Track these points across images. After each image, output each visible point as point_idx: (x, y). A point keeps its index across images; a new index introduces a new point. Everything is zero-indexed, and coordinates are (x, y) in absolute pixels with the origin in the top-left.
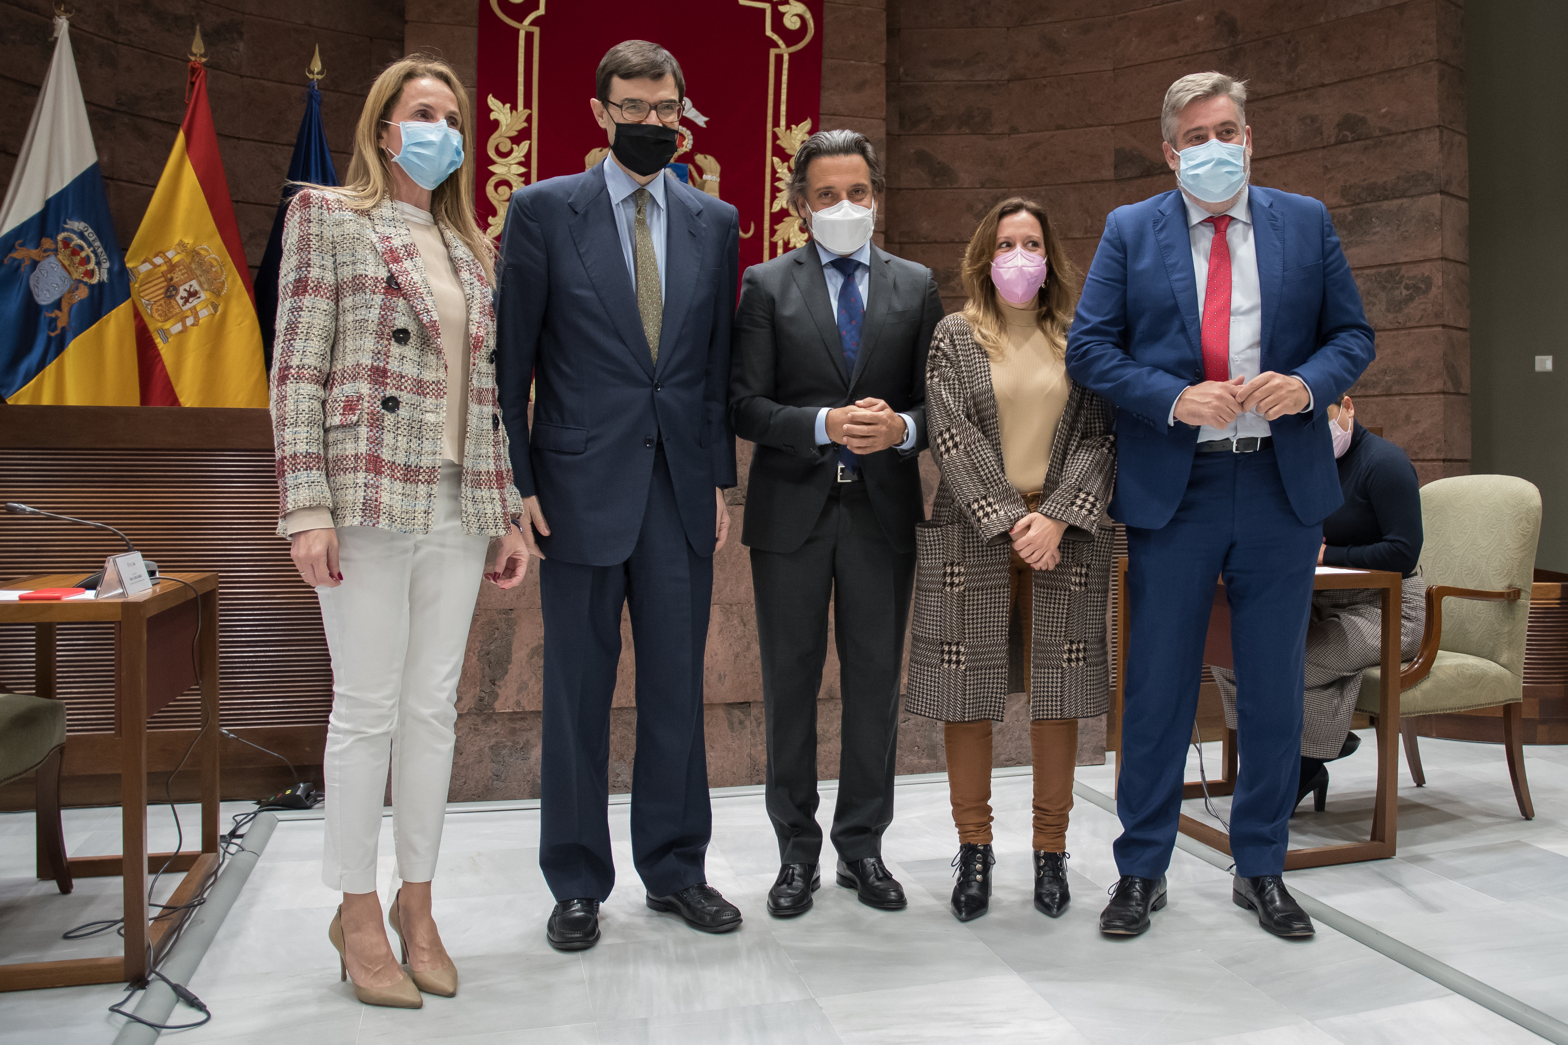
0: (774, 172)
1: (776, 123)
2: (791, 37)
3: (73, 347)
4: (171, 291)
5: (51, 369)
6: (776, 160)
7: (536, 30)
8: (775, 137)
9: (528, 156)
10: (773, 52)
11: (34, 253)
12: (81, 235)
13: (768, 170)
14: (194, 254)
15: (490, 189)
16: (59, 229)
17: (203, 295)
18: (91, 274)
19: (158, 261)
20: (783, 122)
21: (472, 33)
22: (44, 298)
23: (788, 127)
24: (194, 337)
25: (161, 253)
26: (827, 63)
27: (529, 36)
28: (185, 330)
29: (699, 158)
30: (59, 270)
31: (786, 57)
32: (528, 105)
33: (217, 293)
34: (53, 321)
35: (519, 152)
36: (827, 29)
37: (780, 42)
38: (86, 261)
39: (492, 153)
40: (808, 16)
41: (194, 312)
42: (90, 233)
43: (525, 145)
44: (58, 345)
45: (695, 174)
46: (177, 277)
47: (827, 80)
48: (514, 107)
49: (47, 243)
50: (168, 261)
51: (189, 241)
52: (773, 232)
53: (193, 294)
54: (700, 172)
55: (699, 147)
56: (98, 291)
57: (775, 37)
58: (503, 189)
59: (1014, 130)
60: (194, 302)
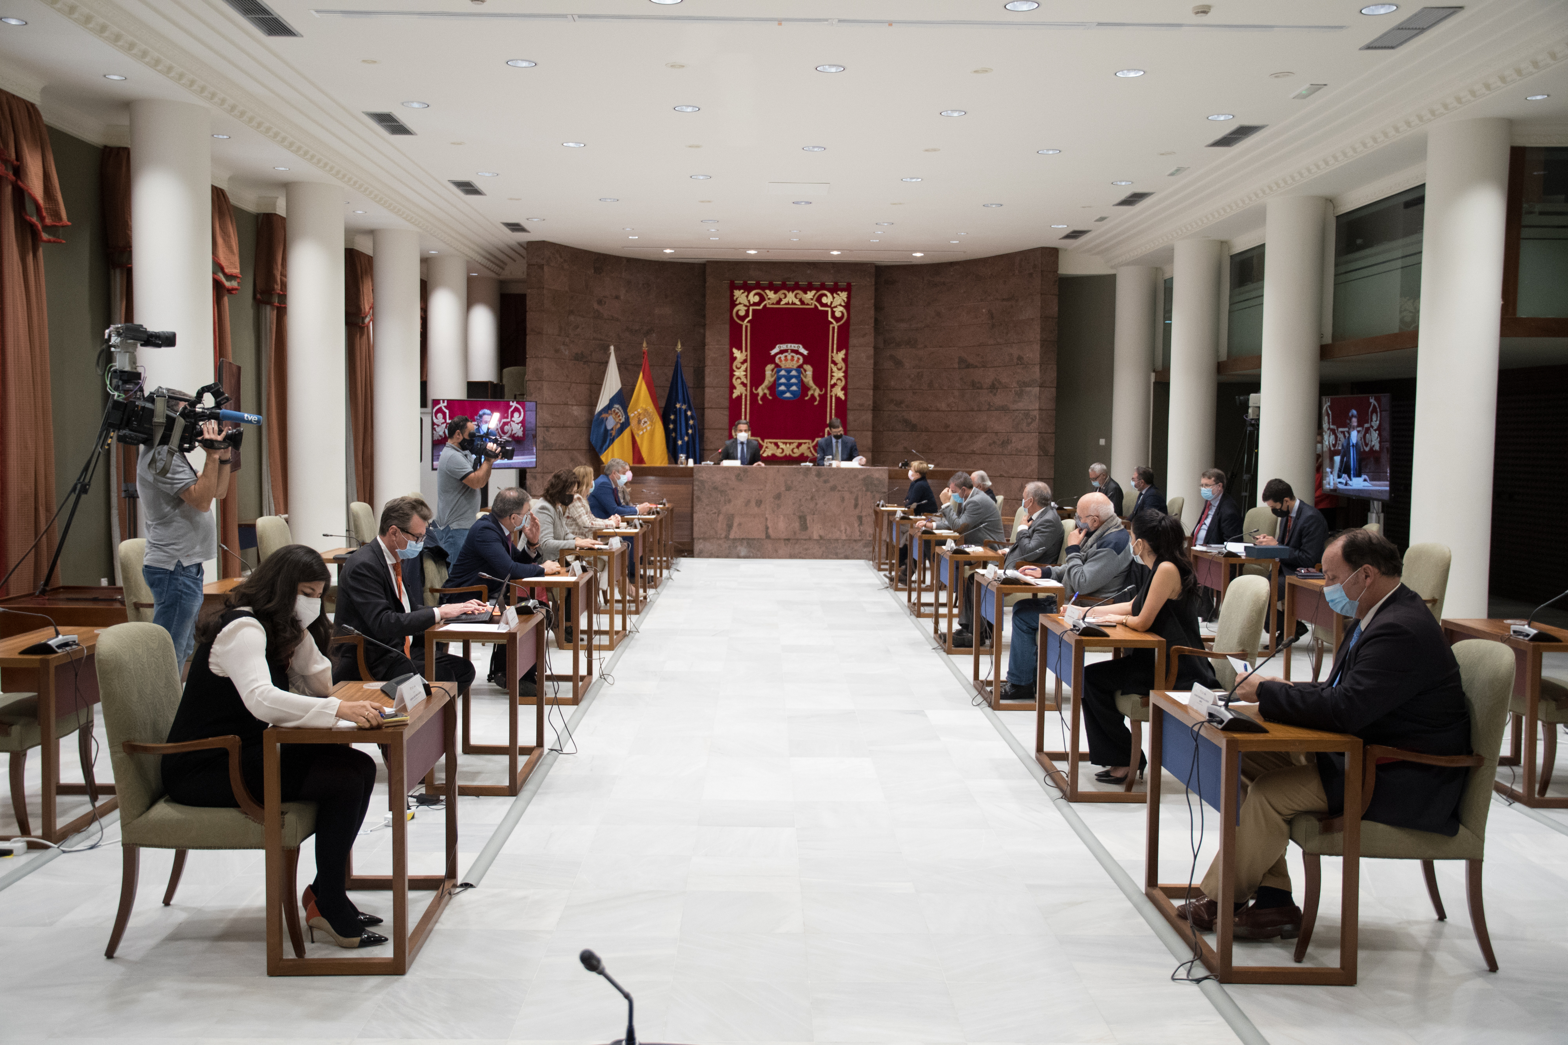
0: (832, 370)
1: (832, 352)
2: (838, 320)
3: (617, 441)
4: (639, 421)
5: (611, 447)
6: (832, 365)
7: (749, 325)
8: (832, 357)
9: (746, 368)
10: (831, 326)
11: (607, 415)
12: (618, 409)
13: (829, 369)
14: (646, 410)
15: (734, 380)
16: (613, 407)
17: (648, 423)
18: (620, 420)
19: (636, 412)
20: (835, 351)
21: (727, 327)
22: (609, 428)
23: (837, 353)
24: (646, 436)
25: (636, 410)
26: (852, 328)
27: (746, 327)
28: (643, 433)
29: (805, 366)
30: (613, 420)
31: (836, 328)
32: (746, 351)
33: (652, 422)
34: (611, 434)
35: (744, 367)
36: (852, 315)
37: (834, 322)
38: (619, 416)
39: (734, 368)
40: (845, 311)
41: (646, 427)
42: (620, 408)
43: (745, 364)
44: (612, 441)
45: (803, 372)
46: (641, 417)
47: (852, 334)
48: (742, 352)
49: (610, 412)
50: (638, 413)
51: (644, 406)
52: (831, 391)
53: (645, 422)
54: (805, 371)
55: (805, 362)
56: (622, 424)
57: (832, 320)
58: (738, 380)
59: (926, 347)
60: (646, 425)
